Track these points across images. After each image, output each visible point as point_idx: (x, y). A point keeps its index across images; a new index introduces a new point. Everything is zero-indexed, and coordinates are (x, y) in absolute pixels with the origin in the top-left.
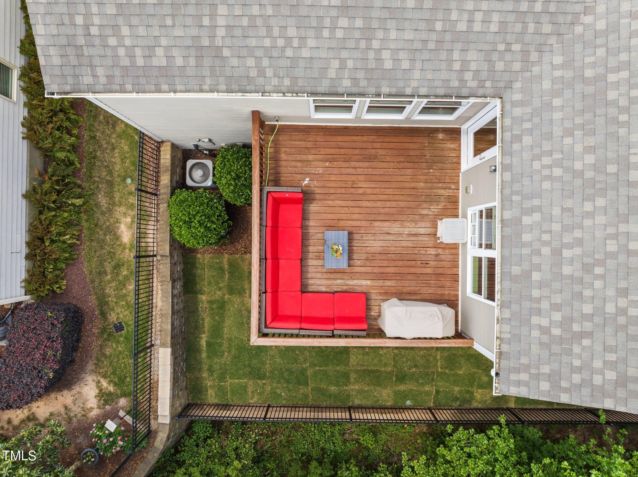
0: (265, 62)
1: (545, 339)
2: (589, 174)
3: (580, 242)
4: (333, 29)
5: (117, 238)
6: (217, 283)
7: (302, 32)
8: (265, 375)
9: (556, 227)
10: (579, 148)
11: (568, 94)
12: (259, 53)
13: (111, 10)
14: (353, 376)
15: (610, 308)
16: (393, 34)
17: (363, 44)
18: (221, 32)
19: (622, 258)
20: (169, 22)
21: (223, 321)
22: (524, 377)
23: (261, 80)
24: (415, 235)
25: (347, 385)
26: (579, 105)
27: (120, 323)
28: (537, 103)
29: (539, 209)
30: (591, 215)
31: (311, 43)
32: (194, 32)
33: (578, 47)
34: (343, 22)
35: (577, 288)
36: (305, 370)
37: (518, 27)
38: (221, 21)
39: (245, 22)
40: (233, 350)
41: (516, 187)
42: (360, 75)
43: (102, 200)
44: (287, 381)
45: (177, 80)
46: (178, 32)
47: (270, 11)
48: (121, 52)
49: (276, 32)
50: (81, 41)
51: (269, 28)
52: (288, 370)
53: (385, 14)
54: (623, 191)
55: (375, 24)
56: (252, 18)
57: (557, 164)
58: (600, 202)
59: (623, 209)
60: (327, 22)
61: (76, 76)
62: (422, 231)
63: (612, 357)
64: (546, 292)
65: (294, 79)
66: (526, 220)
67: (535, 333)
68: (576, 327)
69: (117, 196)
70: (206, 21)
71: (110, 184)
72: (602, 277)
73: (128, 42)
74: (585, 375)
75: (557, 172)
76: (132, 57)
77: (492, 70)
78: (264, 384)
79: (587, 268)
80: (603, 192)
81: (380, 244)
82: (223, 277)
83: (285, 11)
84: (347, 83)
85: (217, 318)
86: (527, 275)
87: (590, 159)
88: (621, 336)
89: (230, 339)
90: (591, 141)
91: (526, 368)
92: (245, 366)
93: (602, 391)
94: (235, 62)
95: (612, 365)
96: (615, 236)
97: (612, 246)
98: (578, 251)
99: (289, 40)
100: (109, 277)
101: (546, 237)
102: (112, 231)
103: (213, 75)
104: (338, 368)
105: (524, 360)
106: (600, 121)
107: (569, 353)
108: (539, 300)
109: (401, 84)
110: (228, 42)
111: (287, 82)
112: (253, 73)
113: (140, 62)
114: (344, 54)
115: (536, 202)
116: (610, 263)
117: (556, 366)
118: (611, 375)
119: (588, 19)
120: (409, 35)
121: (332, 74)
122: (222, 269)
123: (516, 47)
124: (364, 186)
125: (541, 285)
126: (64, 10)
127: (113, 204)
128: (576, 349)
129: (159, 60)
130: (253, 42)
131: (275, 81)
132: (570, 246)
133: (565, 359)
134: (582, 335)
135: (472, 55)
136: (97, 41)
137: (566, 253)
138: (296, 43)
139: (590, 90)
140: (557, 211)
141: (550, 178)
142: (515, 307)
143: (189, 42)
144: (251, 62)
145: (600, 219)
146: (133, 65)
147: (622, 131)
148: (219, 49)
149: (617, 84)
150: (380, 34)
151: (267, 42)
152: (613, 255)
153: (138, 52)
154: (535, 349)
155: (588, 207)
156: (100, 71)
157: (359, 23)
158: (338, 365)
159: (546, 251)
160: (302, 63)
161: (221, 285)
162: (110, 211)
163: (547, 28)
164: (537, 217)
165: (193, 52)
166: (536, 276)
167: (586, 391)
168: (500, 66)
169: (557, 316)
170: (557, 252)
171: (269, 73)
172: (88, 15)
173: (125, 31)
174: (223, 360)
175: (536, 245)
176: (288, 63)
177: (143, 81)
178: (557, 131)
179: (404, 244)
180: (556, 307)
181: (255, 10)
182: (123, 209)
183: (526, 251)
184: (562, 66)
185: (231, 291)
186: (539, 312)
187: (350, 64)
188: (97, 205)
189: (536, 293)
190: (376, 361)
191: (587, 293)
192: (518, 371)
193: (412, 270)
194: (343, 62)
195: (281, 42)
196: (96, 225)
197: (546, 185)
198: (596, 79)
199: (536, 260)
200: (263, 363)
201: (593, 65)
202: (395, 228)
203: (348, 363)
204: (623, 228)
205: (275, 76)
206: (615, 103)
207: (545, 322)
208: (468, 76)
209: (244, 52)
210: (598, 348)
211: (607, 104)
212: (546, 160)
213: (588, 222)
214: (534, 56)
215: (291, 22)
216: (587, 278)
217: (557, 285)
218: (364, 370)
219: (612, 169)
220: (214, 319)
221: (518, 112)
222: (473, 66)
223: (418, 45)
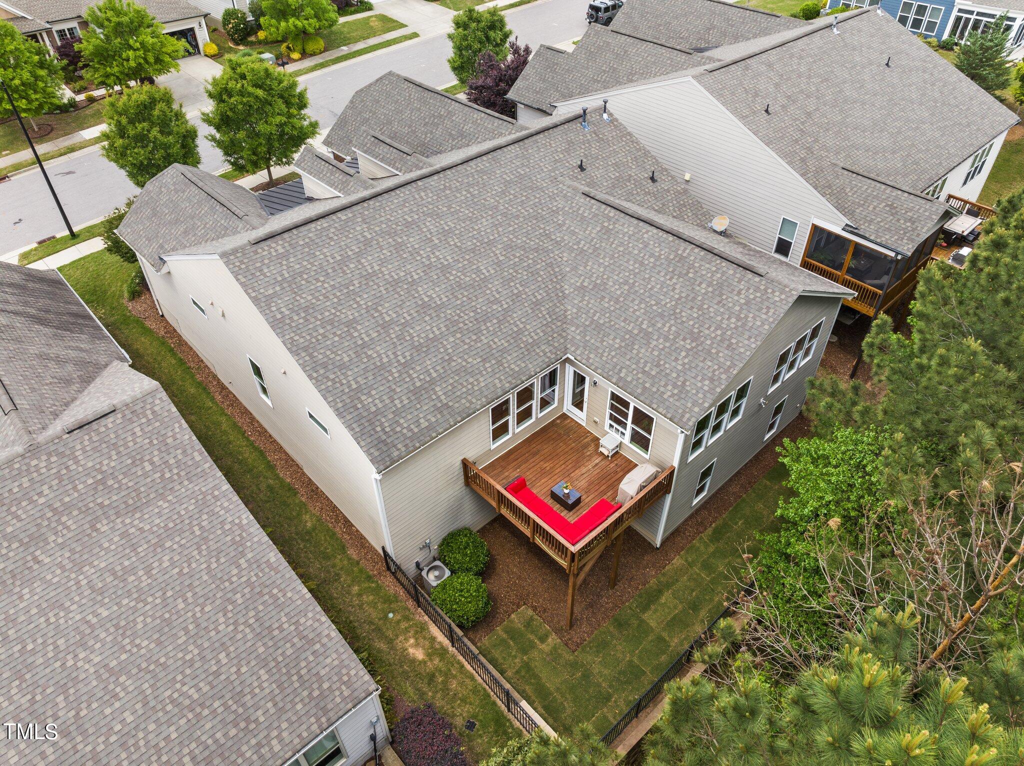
0: (469, 397)
1: (676, 397)
2: (623, 344)
3: (646, 362)
4: (486, 369)
5: (413, 661)
6: (509, 655)
7: (476, 378)
8: (609, 692)
9: (634, 366)
10: (611, 342)
11: (588, 333)
12: (464, 396)
13: (391, 416)
14: (665, 635)
15: (680, 367)
16: (509, 358)
17: (501, 368)
18: (443, 397)
19: (663, 353)
20: (418, 406)
21: (539, 679)
22: (687, 416)
23: (473, 406)
24: (596, 465)
25: (669, 646)
26: (595, 333)
27: (469, 721)
28: (582, 344)
29: (622, 368)
30: (639, 352)
31: (481, 379)
32: (432, 403)
33: (575, 321)
34: (487, 365)
35: (663, 374)
36: (631, 661)
37: (549, 329)
38: (440, 393)
39: (450, 388)
40: (568, 696)
41: (606, 370)
42: (510, 379)
43: (382, 645)
44: (628, 682)
45: (438, 428)
46: (425, 408)
47: (457, 378)
48: (405, 431)
49: (465, 384)
50: (384, 437)
51: (462, 384)
52: (619, 673)
53: (500, 353)
54: (638, 338)
55: (500, 359)
56: (451, 384)
57: (611, 351)
58: (636, 347)
59: (645, 342)
60: (482, 369)
61: (389, 456)
62: (597, 461)
63: (699, 378)
64: (657, 385)
65: (486, 397)
66: (622, 375)
67: (671, 400)
68: (679, 383)
69: (390, 633)
70: (434, 397)
71: (378, 630)
72: (665, 363)
73: (405, 425)
74: (701, 391)
75: (613, 353)
76: (411, 430)
77: (555, 348)
78: (615, 702)
79: (658, 365)
80: (633, 344)
81: (584, 481)
82: (509, 647)
83: (463, 374)
84: (507, 385)
85: (533, 681)
86: (645, 388)
87: (618, 341)
88: (693, 370)
89: (558, 689)
90: (612, 337)
91: (684, 412)
92: (588, 700)
93: (712, 390)
94: (457, 405)
95: (703, 380)
96: (653, 350)
97: (656, 353)
98: (649, 365)
99: (472, 383)
100: (430, 694)
101: (635, 372)
102: (405, 658)
103: (452, 416)
104: (650, 638)
105: (680, 411)
106: (607, 330)
107: (688, 391)
108: (658, 390)
109: (528, 373)
110: (449, 399)
111: (484, 400)
112: (468, 405)
113: (416, 430)
114: (497, 376)
115: (618, 367)
116: (662, 357)
117: (690, 400)
118: (707, 382)
119: (569, 312)
120: (515, 355)
121: (499, 385)
122: (503, 641)
123: (555, 335)
124: (547, 465)
125: (652, 385)
126: (370, 428)
127: (390, 642)
128: (688, 388)
129: (424, 424)
130: (459, 393)
131: (479, 402)
132: (645, 366)
133: (690, 395)
134: (684, 383)
135: (543, 347)
136: (391, 433)
137: (647, 369)
138: (476, 383)
139: (593, 326)
140: (628, 363)
141: (613, 357)
142: (655, 401)
143: (432, 409)
144: (463, 401)
145: (643, 351)
146: (414, 434)
147: (617, 326)
148: (446, 404)
149: (600, 318)
150: (504, 361)
151: (464, 390)
152: (660, 354)
153: (412, 426)
154: (677, 404)
155: (635, 352)
156: (400, 446)
157: (493, 362)
158: (647, 636)
159: (640, 375)
160: (484, 389)
161: (513, 653)
162: (393, 648)
163: (559, 324)
164: (624, 371)
165: (436, 412)
166: (647, 385)
167: (708, 395)
168: (556, 344)
169: (670, 387)
170: (644, 372)
171: (474, 400)
172: (381, 425)
173: (402, 421)
174: (569, 711)
175: (635, 377)
176: (478, 392)
177: (422, 438)
178: (598, 344)
179: (596, 472)
180: (666, 385)
181: (451, 381)
182: (401, 638)
183: (635, 383)
184: (577, 329)
185: (525, 651)
186: (663, 393)
187: (502, 378)
188: (379, 651)
189: (654, 389)
190: (667, 610)
191: (668, 371)
192: (683, 416)
193: (613, 479)
194: (499, 378)
195: (470, 387)
196: (390, 665)
197: (615, 360)
198: (591, 323)
199: (641, 381)
200: (599, 685)
201: (586, 320)
202: (584, 470)
203: (651, 627)
204: (652, 346)
205: (477, 400)
206: (605, 322)
207: (669, 393)
208: (549, 354)
209: (458, 399)
210: (693, 380)
211: (603, 324)
212: (606, 354)
213: (641, 355)
214: (564, 334)
215: (468, 377)
216: (662, 368)
217: (657, 380)
218: (667, 624)
219: (627, 337)
220: (531, 684)
221: (578, 352)
222: (547, 350)
223: (521, 356)
